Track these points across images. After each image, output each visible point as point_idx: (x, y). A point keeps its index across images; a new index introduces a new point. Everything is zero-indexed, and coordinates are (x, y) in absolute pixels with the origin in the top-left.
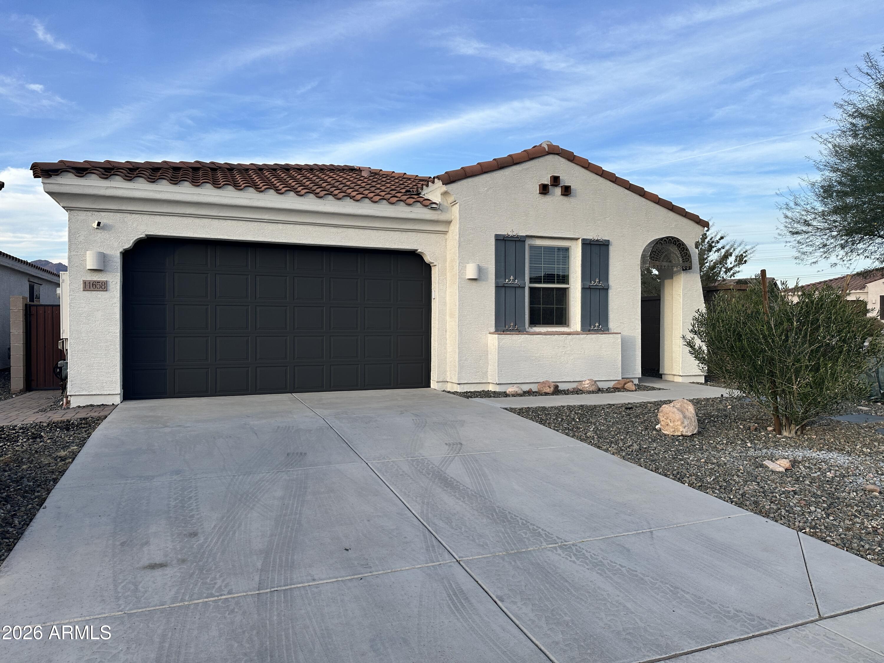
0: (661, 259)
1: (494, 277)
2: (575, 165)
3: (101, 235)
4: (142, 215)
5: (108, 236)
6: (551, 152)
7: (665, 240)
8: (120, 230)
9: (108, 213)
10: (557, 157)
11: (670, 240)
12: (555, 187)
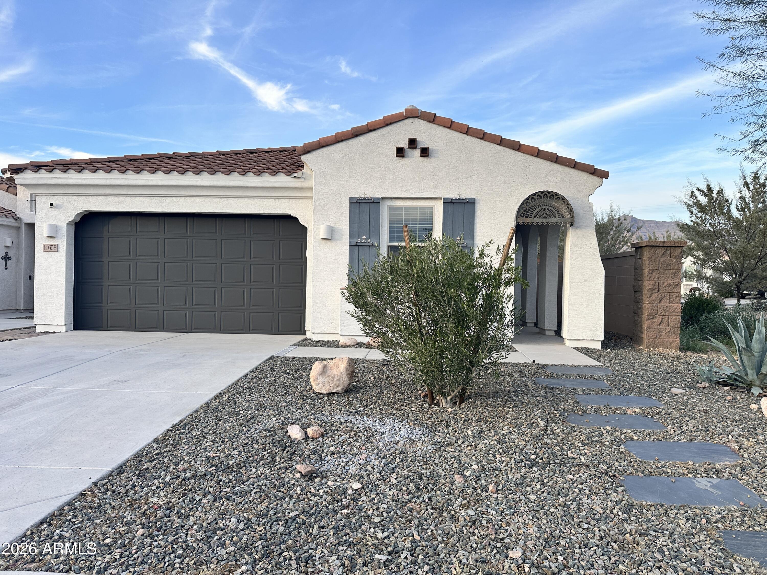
0: (533, 215)
1: (348, 237)
2: (437, 126)
3: (54, 212)
4: (80, 197)
5: (59, 212)
6: (409, 116)
7: (539, 195)
8: (66, 208)
9: (59, 197)
10: (416, 120)
11: (546, 194)
12: (415, 150)
